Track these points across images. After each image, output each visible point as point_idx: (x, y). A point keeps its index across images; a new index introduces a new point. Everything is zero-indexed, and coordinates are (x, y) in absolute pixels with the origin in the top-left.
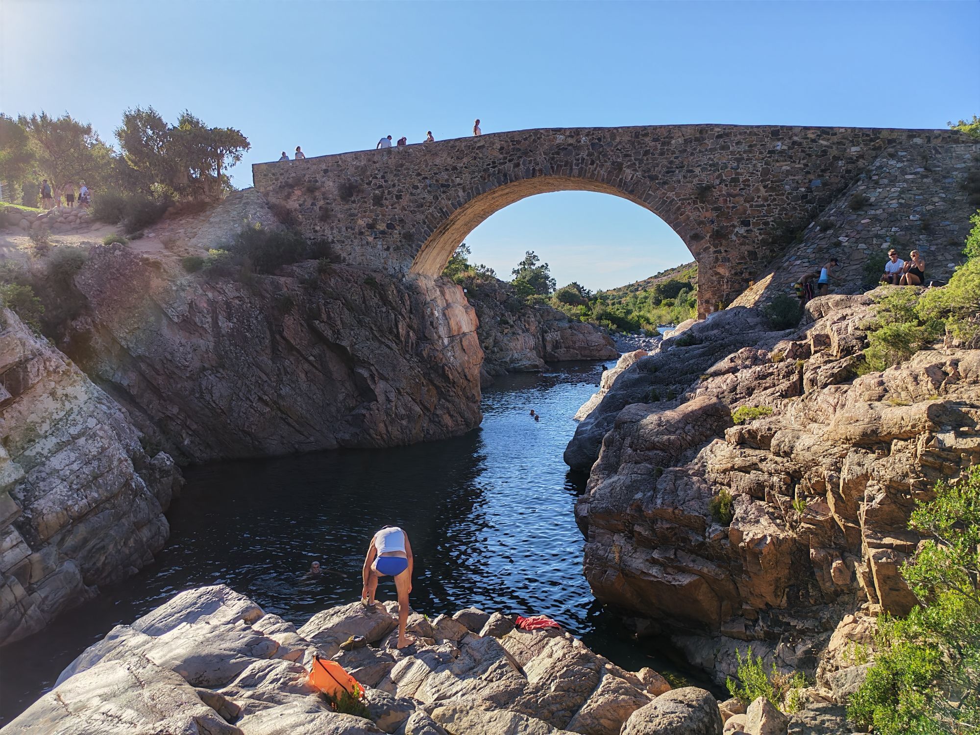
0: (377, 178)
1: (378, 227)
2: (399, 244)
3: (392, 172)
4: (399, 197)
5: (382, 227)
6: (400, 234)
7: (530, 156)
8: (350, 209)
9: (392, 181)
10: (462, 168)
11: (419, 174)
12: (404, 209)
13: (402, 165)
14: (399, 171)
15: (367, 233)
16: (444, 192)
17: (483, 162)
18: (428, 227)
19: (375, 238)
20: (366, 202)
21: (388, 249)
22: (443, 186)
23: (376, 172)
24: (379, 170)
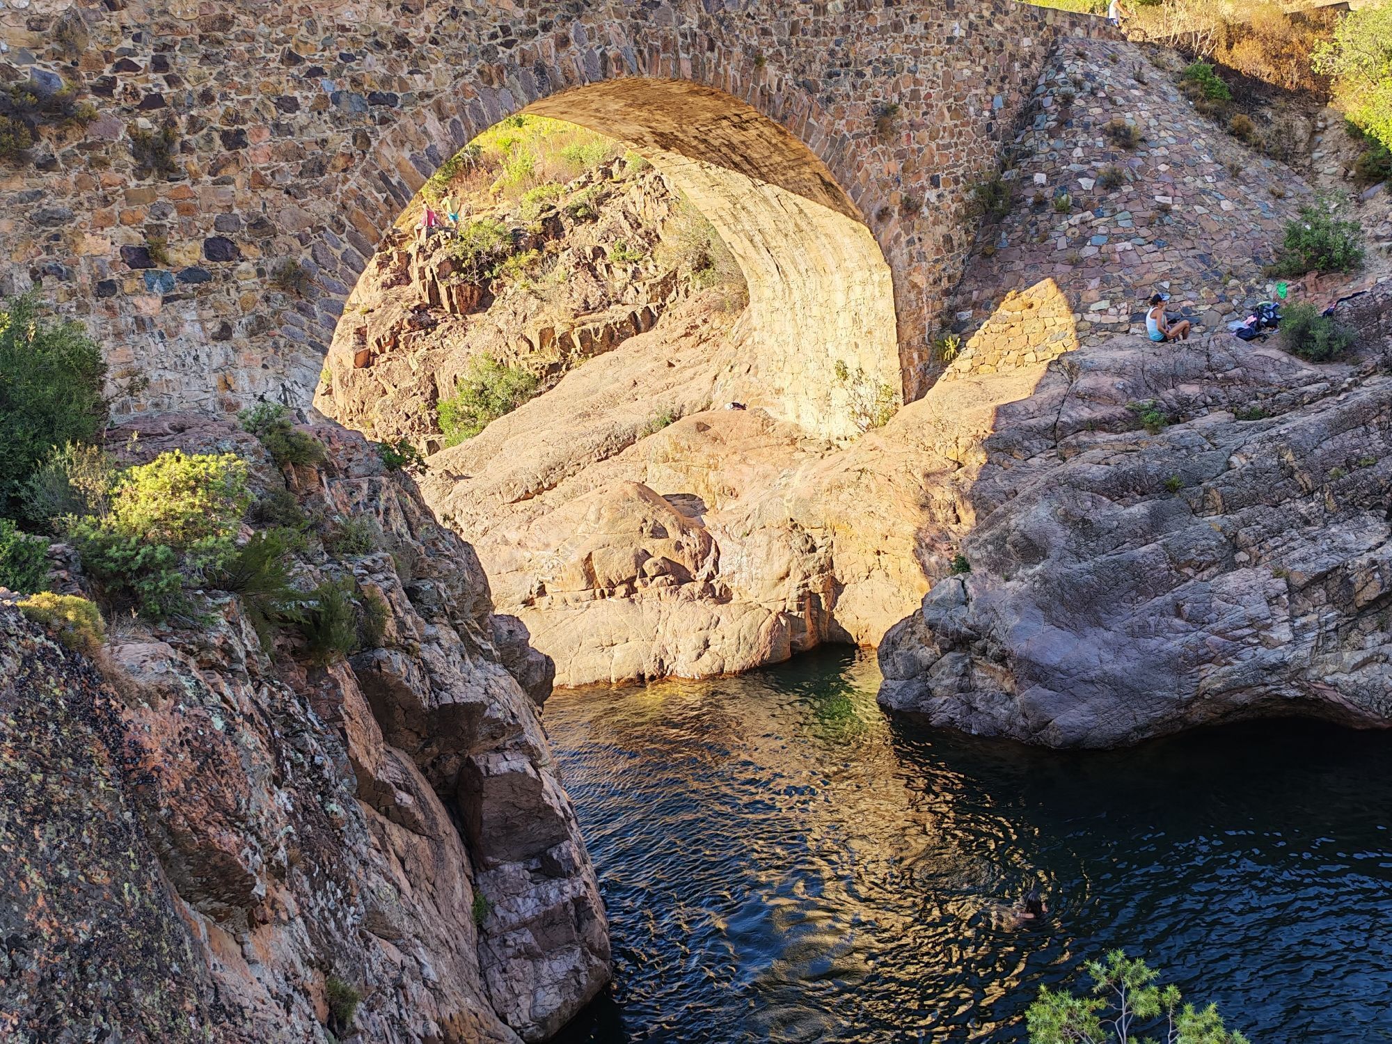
0: (135, 68)
1: (172, 256)
2: (264, 310)
3: (189, 47)
4: (234, 140)
5: (186, 253)
6: (261, 273)
9: (199, 79)
10: (422, 41)
11: (292, 59)
12: (258, 182)
13: (225, 22)
14: (220, 43)
15: (128, 286)
16: (384, 121)
18: (354, 240)
19: (166, 300)
20: (103, 164)
21: (225, 333)
22: (375, 99)
23: (128, 43)
24: (137, 38)
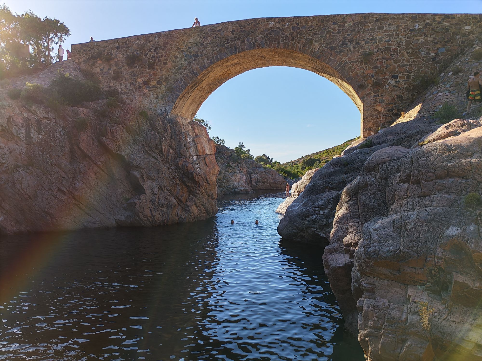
0: (151, 51)
1: (151, 83)
2: (165, 94)
3: (161, 47)
4: (165, 64)
5: (154, 83)
6: (165, 87)
7: (252, 36)
8: (134, 72)
9: (161, 53)
10: (207, 44)
11: (178, 49)
12: (168, 71)
13: (168, 43)
14: (166, 46)
15: (143, 87)
16: (195, 60)
17: (221, 40)
18: (184, 83)
19: (149, 90)
20: (143, 67)
21: (157, 97)
22: (194, 56)
23: (151, 48)
24: (153, 47)
